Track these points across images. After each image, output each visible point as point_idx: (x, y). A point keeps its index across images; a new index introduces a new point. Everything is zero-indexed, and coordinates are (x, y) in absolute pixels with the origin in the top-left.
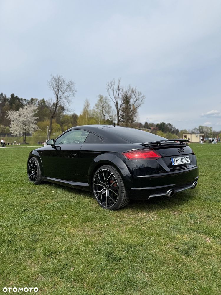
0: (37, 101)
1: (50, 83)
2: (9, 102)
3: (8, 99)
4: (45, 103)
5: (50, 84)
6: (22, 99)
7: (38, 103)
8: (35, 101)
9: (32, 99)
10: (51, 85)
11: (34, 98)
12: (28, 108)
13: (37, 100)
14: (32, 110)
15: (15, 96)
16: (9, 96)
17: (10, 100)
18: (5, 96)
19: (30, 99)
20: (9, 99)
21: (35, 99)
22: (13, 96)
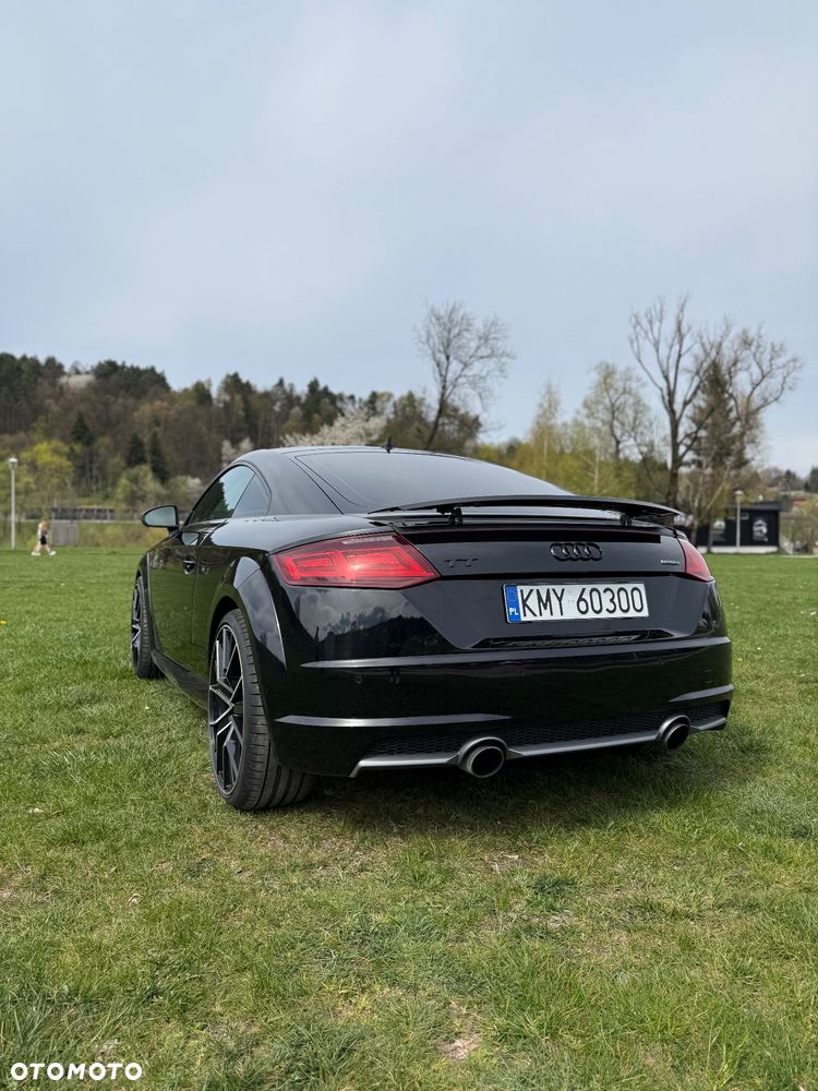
0: (388, 400)
1: (423, 333)
2: (302, 406)
3: (299, 398)
4: (414, 407)
5: (420, 336)
6: (341, 397)
7: (393, 409)
8: (383, 403)
9: (374, 397)
10: (424, 339)
11: (380, 390)
12: (349, 425)
13: (390, 396)
14: (361, 431)
15: (322, 386)
16: (301, 389)
17: (307, 401)
18: (292, 386)
19: (366, 396)
20: (303, 399)
21: (383, 395)
22: (313, 386)
